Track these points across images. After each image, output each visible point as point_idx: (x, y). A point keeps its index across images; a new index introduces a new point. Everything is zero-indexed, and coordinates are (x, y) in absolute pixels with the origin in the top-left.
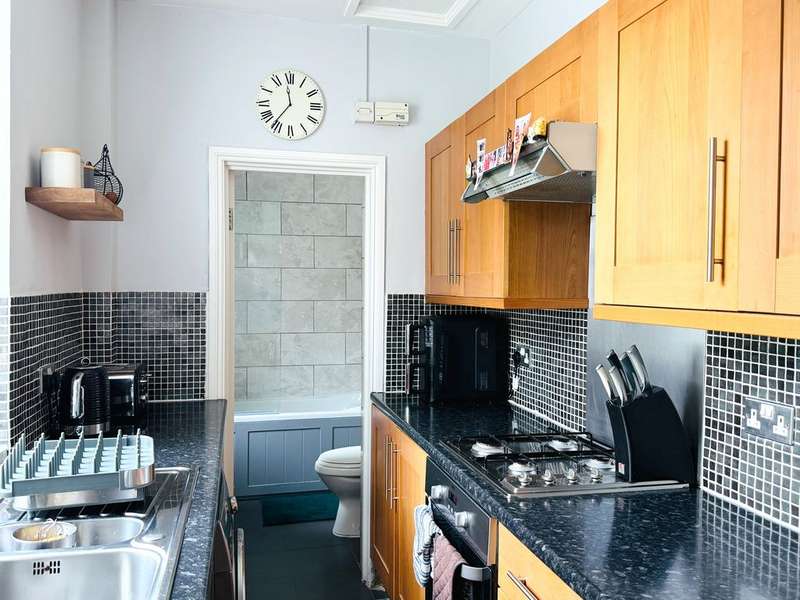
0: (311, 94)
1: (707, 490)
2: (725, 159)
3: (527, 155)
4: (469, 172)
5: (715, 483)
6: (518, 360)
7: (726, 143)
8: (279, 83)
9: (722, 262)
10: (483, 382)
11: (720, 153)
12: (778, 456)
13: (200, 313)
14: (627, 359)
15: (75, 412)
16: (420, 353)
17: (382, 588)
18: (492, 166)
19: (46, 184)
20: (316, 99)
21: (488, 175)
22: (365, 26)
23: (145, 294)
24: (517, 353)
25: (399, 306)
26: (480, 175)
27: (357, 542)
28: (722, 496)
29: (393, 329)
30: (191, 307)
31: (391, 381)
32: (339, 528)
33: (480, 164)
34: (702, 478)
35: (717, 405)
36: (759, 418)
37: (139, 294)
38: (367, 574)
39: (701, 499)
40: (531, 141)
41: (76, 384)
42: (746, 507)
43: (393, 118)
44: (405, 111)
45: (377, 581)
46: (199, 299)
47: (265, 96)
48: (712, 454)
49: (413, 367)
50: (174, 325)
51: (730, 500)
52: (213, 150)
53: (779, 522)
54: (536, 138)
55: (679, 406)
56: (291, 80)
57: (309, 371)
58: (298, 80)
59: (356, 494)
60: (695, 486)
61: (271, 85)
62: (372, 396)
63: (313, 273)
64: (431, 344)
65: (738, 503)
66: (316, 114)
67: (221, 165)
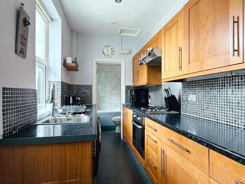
0: (111, 49)
1: (183, 113)
2: (181, 50)
3: (150, 54)
4: (140, 59)
5: (184, 111)
6: (150, 97)
7: (181, 48)
8: (106, 47)
9: (181, 67)
10: (143, 101)
11: (180, 49)
12: (194, 104)
13: (91, 89)
14: (167, 89)
15: (71, 103)
16: (132, 96)
17: (125, 140)
18: (144, 57)
19: (66, 63)
20: (112, 50)
21: (143, 60)
22: (121, 37)
23: (82, 85)
24: (150, 95)
25: (127, 87)
26: (142, 60)
27: (120, 134)
28: (185, 114)
29: (127, 92)
30: (90, 87)
31: (126, 101)
32: (116, 131)
33: (142, 58)
34: (181, 111)
35: (183, 98)
36: (190, 98)
37: (81, 85)
38: (122, 138)
39: (181, 115)
40: (150, 51)
41: (71, 98)
42: (189, 114)
43: (126, 53)
44: (129, 52)
45: (124, 139)
46: (91, 86)
47: (103, 49)
48: (183, 107)
49: (130, 98)
50: (86, 91)
51: (186, 114)
52: (94, 59)
53: (194, 116)
54: (151, 51)
55: (177, 99)
56: (108, 47)
57: (110, 104)
58: (109, 46)
59: (120, 125)
60: (180, 112)
61: (104, 47)
62: (123, 105)
63: (111, 85)
64: (133, 94)
65: (187, 114)
66: (112, 53)
67: (95, 62)
